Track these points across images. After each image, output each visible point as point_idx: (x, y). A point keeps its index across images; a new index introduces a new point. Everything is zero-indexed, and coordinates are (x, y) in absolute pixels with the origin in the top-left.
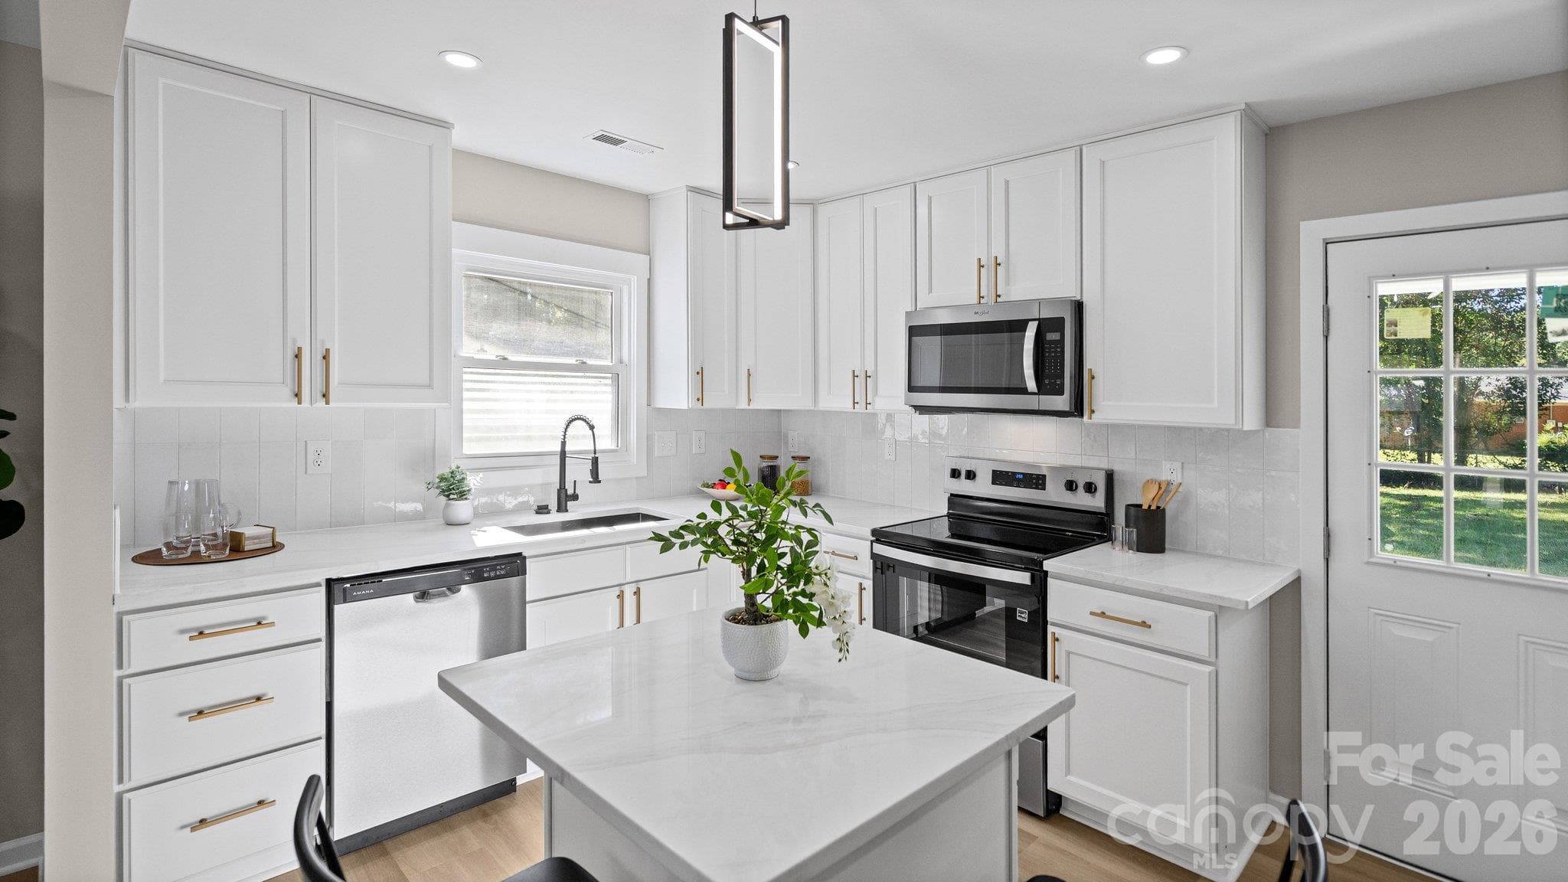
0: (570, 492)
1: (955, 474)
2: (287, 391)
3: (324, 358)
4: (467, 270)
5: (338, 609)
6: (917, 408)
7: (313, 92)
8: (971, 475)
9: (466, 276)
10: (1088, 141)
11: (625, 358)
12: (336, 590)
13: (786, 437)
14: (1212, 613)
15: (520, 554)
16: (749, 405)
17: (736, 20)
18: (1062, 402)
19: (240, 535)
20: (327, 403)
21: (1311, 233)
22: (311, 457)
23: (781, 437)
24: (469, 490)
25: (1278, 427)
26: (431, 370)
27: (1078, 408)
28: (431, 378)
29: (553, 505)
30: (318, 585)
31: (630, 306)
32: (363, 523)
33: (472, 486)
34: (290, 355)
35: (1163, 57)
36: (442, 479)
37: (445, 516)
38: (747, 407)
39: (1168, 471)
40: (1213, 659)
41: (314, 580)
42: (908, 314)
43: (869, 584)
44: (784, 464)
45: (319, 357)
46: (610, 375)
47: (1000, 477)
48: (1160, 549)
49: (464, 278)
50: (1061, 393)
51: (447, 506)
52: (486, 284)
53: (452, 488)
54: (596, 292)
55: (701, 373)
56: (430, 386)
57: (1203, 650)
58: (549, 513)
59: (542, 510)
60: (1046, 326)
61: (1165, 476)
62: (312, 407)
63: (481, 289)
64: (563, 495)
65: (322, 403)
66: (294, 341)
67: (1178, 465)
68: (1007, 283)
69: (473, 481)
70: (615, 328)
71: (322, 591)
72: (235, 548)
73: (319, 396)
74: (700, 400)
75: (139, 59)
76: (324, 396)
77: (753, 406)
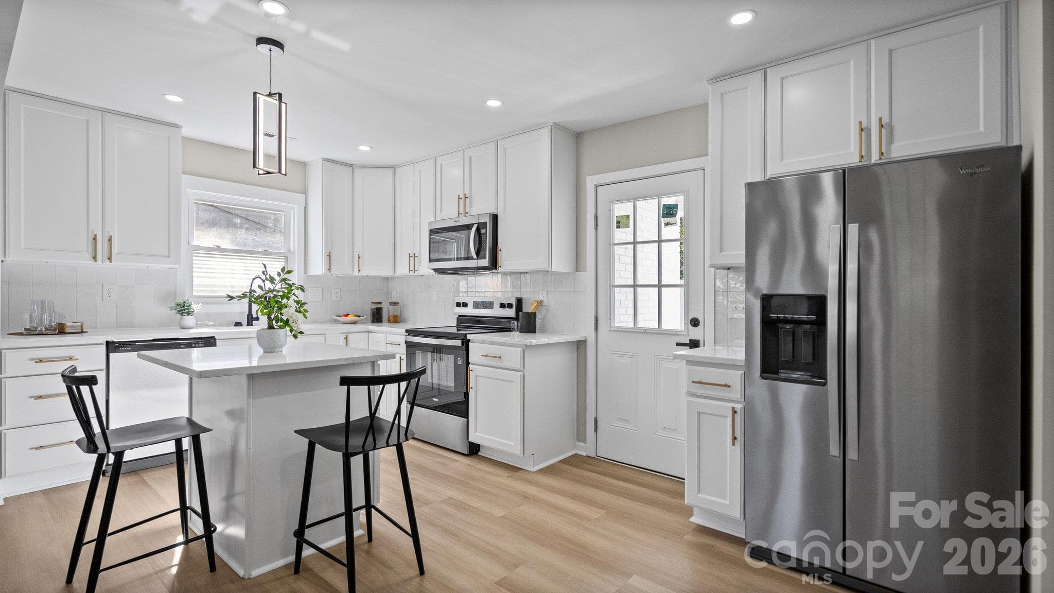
0: (255, 316)
1: (458, 305)
2: (89, 256)
3: (109, 240)
4: (196, 200)
5: (111, 355)
6: (436, 270)
7: (104, 111)
8: (465, 305)
9: (195, 203)
10: (501, 138)
11: (292, 249)
12: (112, 347)
13: (391, 294)
14: (521, 349)
15: (214, 337)
16: (359, 273)
17: (257, 94)
18: (485, 262)
19: (64, 325)
20: (111, 262)
21: (590, 182)
22: (105, 292)
23: (388, 293)
24: (193, 311)
25: (581, 272)
26: (169, 248)
27: (494, 264)
28: (169, 251)
29: (245, 322)
30: (102, 344)
31: (294, 220)
32: (134, 327)
33: (195, 309)
34: (91, 239)
35: (494, 103)
36: (178, 305)
37: (180, 325)
38: (358, 274)
39: (542, 297)
40: (522, 369)
41: (100, 342)
42: (430, 223)
43: (404, 357)
44: (385, 307)
45: (107, 240)
46: (284, 258)
47: (476, 305)
48: (534, 331)
49: (195, 205)
50: (485, 258)
51: (181, 319)
52: (205, 207)
53: (184, 309)
54: (275, 214)
55: (329, 255)
56: (169, 256)
57: (518, 365)
58: (242, 325)
59: (238, 324)
60: (480, 227)
61: (541, 298)
62: (101, 264)
63: (205, 210)
64: (250, 317)
65: (108, 262)
66: (93, 231)
67: (545, 293)
68: (471, 207)
69: (195, 307)
70: (286, 233)
71: (104, 347)
72: (61, 330)
73: (106, 258)
74: (329, 270)
75: (11, 96)
76: (109, 259)
77: (361, 274)
